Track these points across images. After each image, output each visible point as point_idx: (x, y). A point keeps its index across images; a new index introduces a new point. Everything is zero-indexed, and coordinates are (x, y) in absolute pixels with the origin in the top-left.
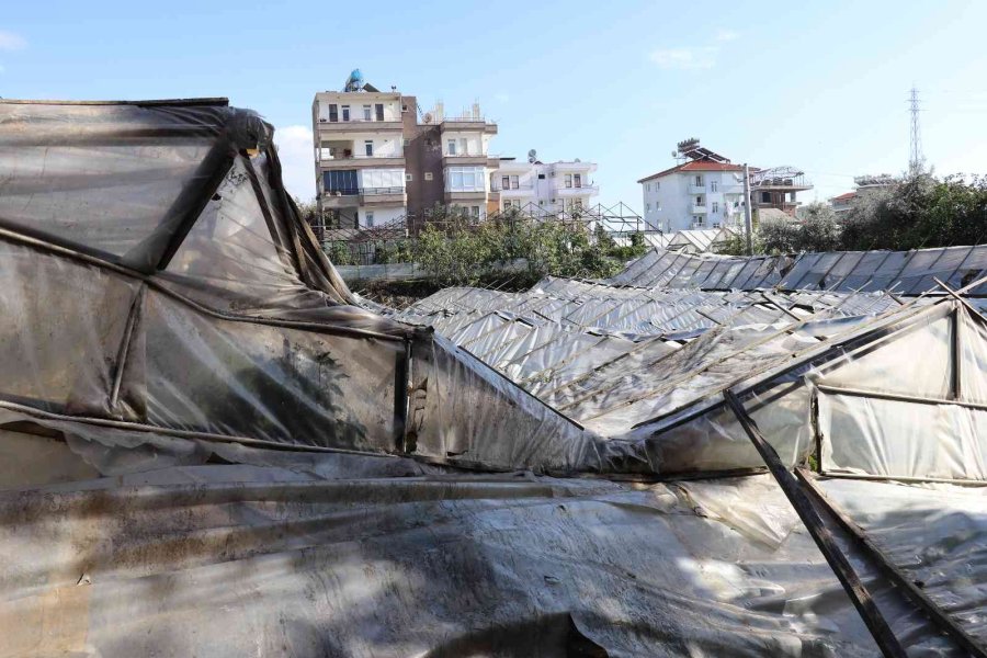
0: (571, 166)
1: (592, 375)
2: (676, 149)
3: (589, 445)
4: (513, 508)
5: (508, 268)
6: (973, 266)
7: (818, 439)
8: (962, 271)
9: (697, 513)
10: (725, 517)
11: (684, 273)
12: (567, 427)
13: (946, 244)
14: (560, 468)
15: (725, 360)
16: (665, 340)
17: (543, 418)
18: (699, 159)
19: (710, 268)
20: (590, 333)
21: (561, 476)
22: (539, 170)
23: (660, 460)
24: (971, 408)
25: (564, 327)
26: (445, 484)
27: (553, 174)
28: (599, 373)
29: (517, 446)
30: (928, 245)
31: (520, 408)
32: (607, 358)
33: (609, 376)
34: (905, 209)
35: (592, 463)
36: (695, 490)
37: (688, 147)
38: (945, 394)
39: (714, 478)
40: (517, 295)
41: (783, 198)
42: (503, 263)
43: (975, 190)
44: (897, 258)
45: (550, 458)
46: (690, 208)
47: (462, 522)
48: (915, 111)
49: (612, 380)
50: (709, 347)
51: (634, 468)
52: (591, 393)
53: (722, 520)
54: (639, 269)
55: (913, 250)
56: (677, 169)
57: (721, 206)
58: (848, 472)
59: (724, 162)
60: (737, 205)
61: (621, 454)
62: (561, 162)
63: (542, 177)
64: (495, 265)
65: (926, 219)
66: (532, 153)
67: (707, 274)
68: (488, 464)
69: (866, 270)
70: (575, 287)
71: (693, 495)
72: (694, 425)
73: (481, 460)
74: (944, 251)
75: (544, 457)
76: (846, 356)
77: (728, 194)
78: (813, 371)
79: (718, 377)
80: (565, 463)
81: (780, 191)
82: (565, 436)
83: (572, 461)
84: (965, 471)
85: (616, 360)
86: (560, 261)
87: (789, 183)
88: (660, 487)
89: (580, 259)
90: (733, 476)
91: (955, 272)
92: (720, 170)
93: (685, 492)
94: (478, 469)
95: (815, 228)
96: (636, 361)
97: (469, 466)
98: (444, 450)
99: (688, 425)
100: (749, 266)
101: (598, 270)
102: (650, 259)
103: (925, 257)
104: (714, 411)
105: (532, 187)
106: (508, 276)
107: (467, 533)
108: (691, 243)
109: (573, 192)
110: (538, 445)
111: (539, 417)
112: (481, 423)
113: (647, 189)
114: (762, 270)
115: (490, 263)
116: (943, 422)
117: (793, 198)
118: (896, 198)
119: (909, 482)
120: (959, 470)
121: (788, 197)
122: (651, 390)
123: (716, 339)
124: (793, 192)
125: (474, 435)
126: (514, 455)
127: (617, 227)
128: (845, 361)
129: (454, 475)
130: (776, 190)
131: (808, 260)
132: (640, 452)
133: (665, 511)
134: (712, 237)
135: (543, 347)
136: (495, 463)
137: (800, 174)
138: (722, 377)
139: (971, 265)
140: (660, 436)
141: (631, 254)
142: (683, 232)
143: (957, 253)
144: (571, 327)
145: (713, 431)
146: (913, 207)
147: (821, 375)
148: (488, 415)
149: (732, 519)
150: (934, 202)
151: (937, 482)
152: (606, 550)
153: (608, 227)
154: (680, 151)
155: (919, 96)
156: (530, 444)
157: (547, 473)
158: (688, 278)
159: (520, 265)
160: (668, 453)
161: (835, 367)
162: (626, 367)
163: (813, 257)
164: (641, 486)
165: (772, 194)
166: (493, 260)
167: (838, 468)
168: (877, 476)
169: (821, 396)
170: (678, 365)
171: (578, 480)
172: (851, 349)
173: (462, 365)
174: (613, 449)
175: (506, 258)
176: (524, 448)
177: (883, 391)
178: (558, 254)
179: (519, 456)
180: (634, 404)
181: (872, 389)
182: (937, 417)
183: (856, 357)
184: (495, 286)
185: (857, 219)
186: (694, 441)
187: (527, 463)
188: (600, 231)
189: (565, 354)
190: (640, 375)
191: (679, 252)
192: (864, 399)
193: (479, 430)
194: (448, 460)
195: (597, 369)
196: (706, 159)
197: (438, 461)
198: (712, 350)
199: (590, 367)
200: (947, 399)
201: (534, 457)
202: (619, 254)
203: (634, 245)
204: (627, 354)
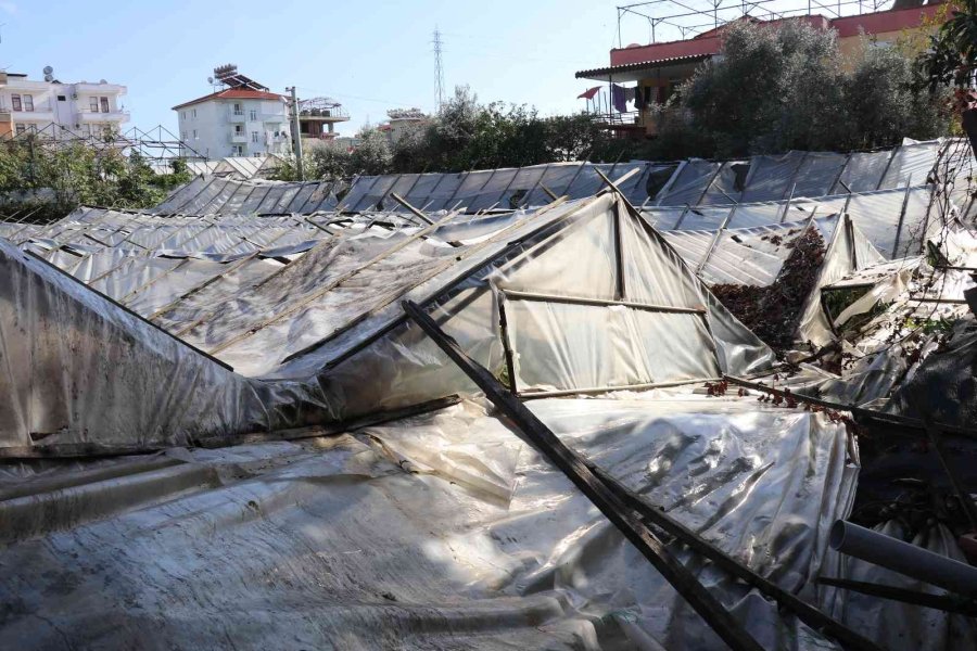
0: (95, 88)
1: (178, 304)
2: (213, 75)
3: (246, 393)
4: (183, 523)
5: (29, 199)
6: (520, 187)
7: (508, 355)
8: (511, 191)
9: (403, 469)
10: (438, 468)
11: (235, 200)
12: (211, 368)
13: (494, 166)
14: (214, 433)
15: (357, 272)
16: (262, 258)
17: (177, 359)
18: (238, 87)
19: (262, 195)
20: (163, 256)
21: (219, 446)
22: (59, 90)
23: (341, 402)
24: (634, 307)
25: (126, 252)
26: (41, 498)
27: (75, 96)
28: (187, 301)
29: (146, 407)
30: (477, 168)
31: (142, 345)
32: (192, 285)
33: (205, 303)
34: (453, 133)
35: (257, 418)
36: (392, 438)
37: (225, 74)
38: (613, 294)
39: (404, 417)
40: (47, 226)
41: (321, 130)
42: (23, 193)
43: (513, 118)
44: (450, 180)
45: (197, 418)
46: (229, 137)
47: (108, 580)
48: (438, 51)
49: (210, 308)
50: (328, 261)
51: (311, 418)
52: (186, 326)
53: (435, 473)
54: (184, 197)
55: (465, 173)
56: (214, 96)
57: (261, 134)
58: (540, 390)
59: (262, 90)
60: (277, 134)
61: (292, 400)
62: (85, 83)
63: (62, 98)
64: (13, 196)
65: (475, 143)
66: (48, 71)
67: (259, 200)
68: (106, 443)
69: (421, 193)
70: (114, 217)
71: (391, 445)
72: (374, 350)
73: (91, 438)
74: (493, 173)
75: (188, 419)
76: (526, 253)
77: (268, 124)
78: (495, 273)
79: (356, 292)
80: (218, 423)
81: (318, 122)
82: (211, 383)
83: (228, 418)
84: (637, 374)
85: (206, 284)
86: (94, 190)
87: (326, 114)
88: (348, 439)
89: (117, 188)
90: (424, 412)
91: (504, 193)
92: (259, 98)
93: (378, 440)
94: (91, 455)
95: (368, 152)
96: (231, 284)
97: (75, 452)
98: (23, 433)
99: (368, 350)
100: (303, 190)
101: (138, 200)
102: (198, 186)
103: (476, 178)
104: (395, 329)
105: (50, 110)
106: (30, 208)
107: (129, 602)
108: (236, 171)
109: (99, 117)
110: (177, 402)
111: (171, 358)
112: (83, 377)
113: (183, 117)
114: (317, 194)
115: (7, 193)
116: (614, 324)
117: (331, 128)
118: (444, 123)
119: (594, 394)
120: (633, 375)
121: (326, 128)
122: (271, 315)
123: (334, 251)
124: (330, 123)
125: (75, 398)
126: (144, 421)
127: (156, 152)
128: (524, 261)
129: (51, 475)
130: (314, 121)
131: (365, 184)
132: (315, 394)
133: (367, 473)
134: (259, 165)
135: (104, 277)
136: (116, 440)
137: (337, 105)
138: (360, 291)
139: (518, 186)
140: (335, 369)
141: (174, 182)
142: (228, 159)
143: (504, 175)
144: (136, 252)
145: (397, 354)
146: (460, 132)
147: (504, 277)
148: (94, 364)
149: (448, 470)
150: (481, 126)
151: (617, 390)
152: (338, 559)
153: (145, 151)
154: (216, 77)
155: (441, 38)
156: (165, 402)
157: (198, 444)
158: (240, 205)
159: (45, 195)
160: (349, 391)
161: (517, 266)
162: (221, 291)
163: (368, 182)
164: (324, 442)
165: (311, 125)
166: (10, 190)
167: (529, 387)
168: (568, 391)
169: (507, 303)
170: (293, 283)
171: (243, 448)
172: (528, 247)
173: (38, 280)
174: (281, 393)
175: (27, 188)
176: (157, 408)
177: (561, 293)
178: (90, 182)
179: (152, 422)
180: (258, 334)
181: (552, 292)
182: (609, 319)
183: (535, 254)
184: (19, 217)
185: (406, 143)
186: (377, 370)
187: (166, 431)
188: (136, 158)
189: (135, 284)
190: (247, 299)
191: (228, 178)
192: (545, 304)
193: (82, 387)
194: (36, 449)
195: (183, 298)
196: (244, 87)
197: (17, 454)
198: (332, 262)
199: (173, 295)
200: (616, 299)
201: (174, 420)
202: (160, 182)
203: (176, 172)
204: (219, 277)
